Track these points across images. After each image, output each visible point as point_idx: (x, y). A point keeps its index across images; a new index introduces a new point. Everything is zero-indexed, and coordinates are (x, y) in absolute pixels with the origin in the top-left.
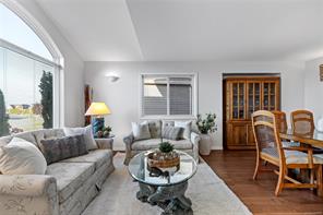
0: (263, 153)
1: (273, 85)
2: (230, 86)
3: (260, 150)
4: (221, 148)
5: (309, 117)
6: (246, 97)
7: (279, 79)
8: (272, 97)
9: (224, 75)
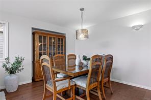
0: (47, 85)
1: (62, 39)
2: (37, 37)
3: (46, 83)
4: (31, 81)
5: (74, 57)
6: (48, 46)
7: (65, 36)
8: (62, 46)
9: (33, 28)
